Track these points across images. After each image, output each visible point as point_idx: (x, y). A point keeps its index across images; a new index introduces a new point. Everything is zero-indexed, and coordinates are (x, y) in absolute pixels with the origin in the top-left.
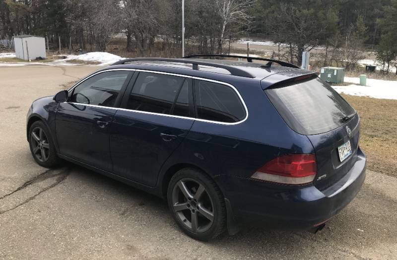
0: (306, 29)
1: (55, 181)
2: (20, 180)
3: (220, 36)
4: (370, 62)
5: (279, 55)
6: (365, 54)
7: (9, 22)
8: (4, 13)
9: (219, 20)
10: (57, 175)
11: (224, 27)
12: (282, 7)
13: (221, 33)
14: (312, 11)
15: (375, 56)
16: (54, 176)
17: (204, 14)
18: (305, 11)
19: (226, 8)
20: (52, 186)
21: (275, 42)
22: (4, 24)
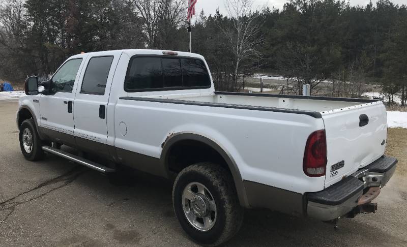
0: (311, 64)
1: (64, 184)
2: (37, 183)
3: (234, 72)
4: (377, 95)
5: (288, 89)
6: (370, 86)
7: (47, 62)
8: (43, 55)
9: (233, 57)
10: (65, 180)
11: (238, 63)
12: (288, 45)
13: (235, 69)
14: (315, 48)
15: (381, 89)
16: (64, 180)
17: (218, 52)
18: (309, 48)
19: (239, 46)
20: (61, 187)
21: (285, 77)
22: (43, 64)
